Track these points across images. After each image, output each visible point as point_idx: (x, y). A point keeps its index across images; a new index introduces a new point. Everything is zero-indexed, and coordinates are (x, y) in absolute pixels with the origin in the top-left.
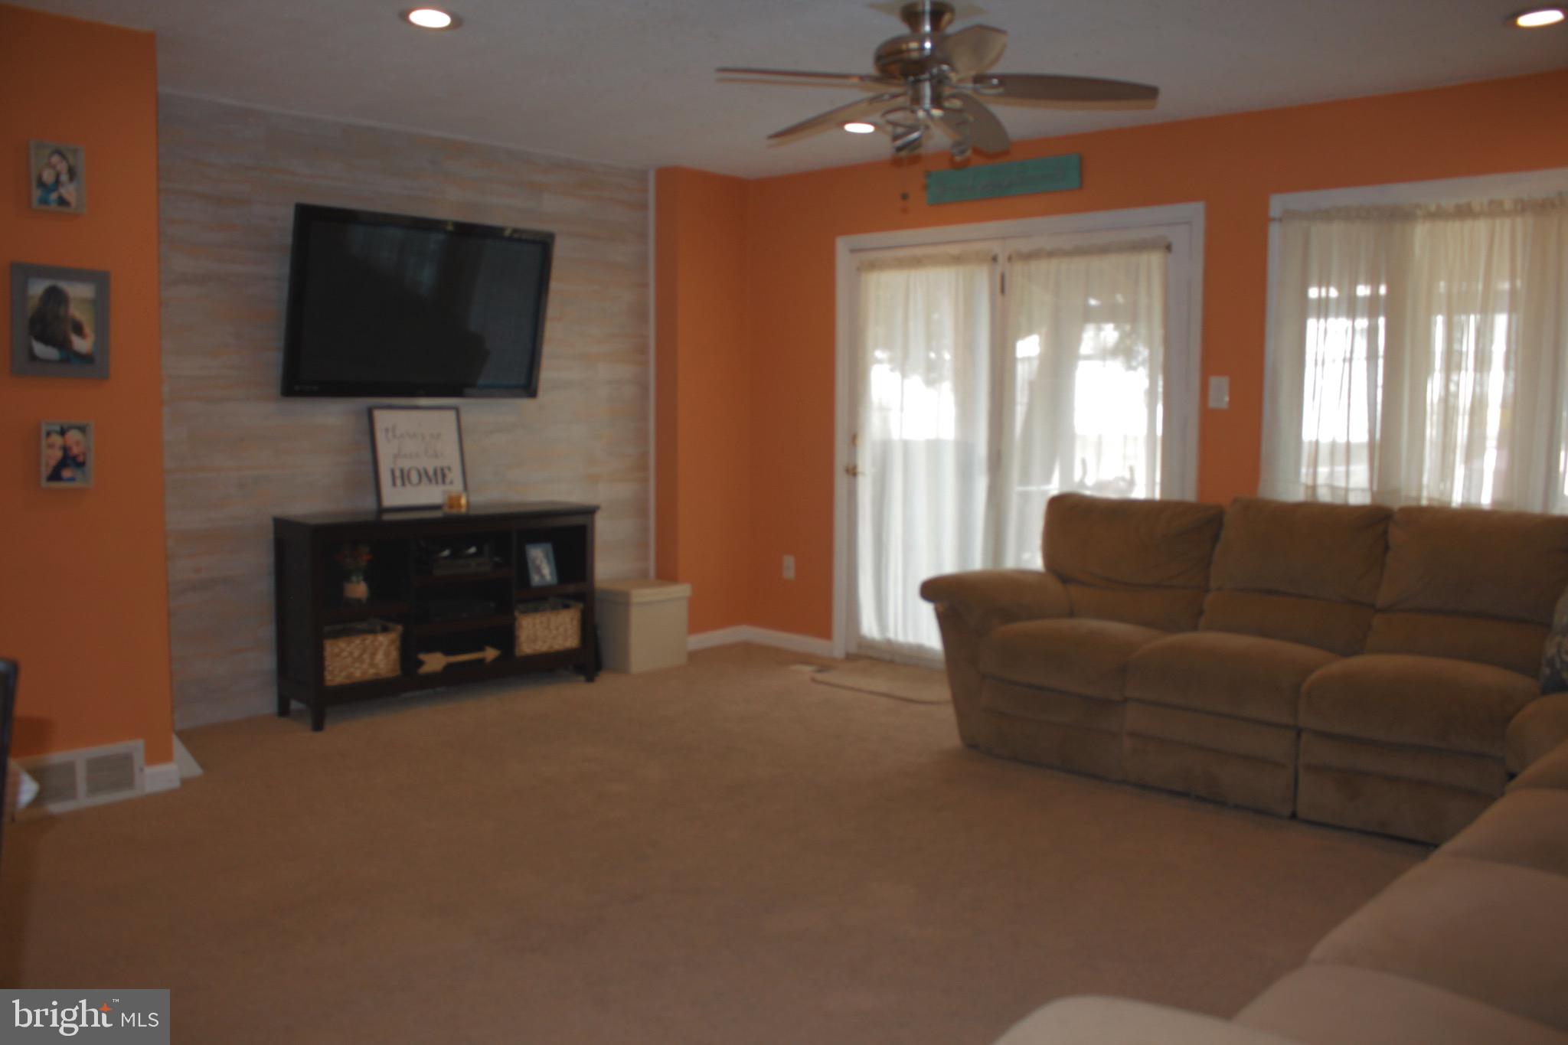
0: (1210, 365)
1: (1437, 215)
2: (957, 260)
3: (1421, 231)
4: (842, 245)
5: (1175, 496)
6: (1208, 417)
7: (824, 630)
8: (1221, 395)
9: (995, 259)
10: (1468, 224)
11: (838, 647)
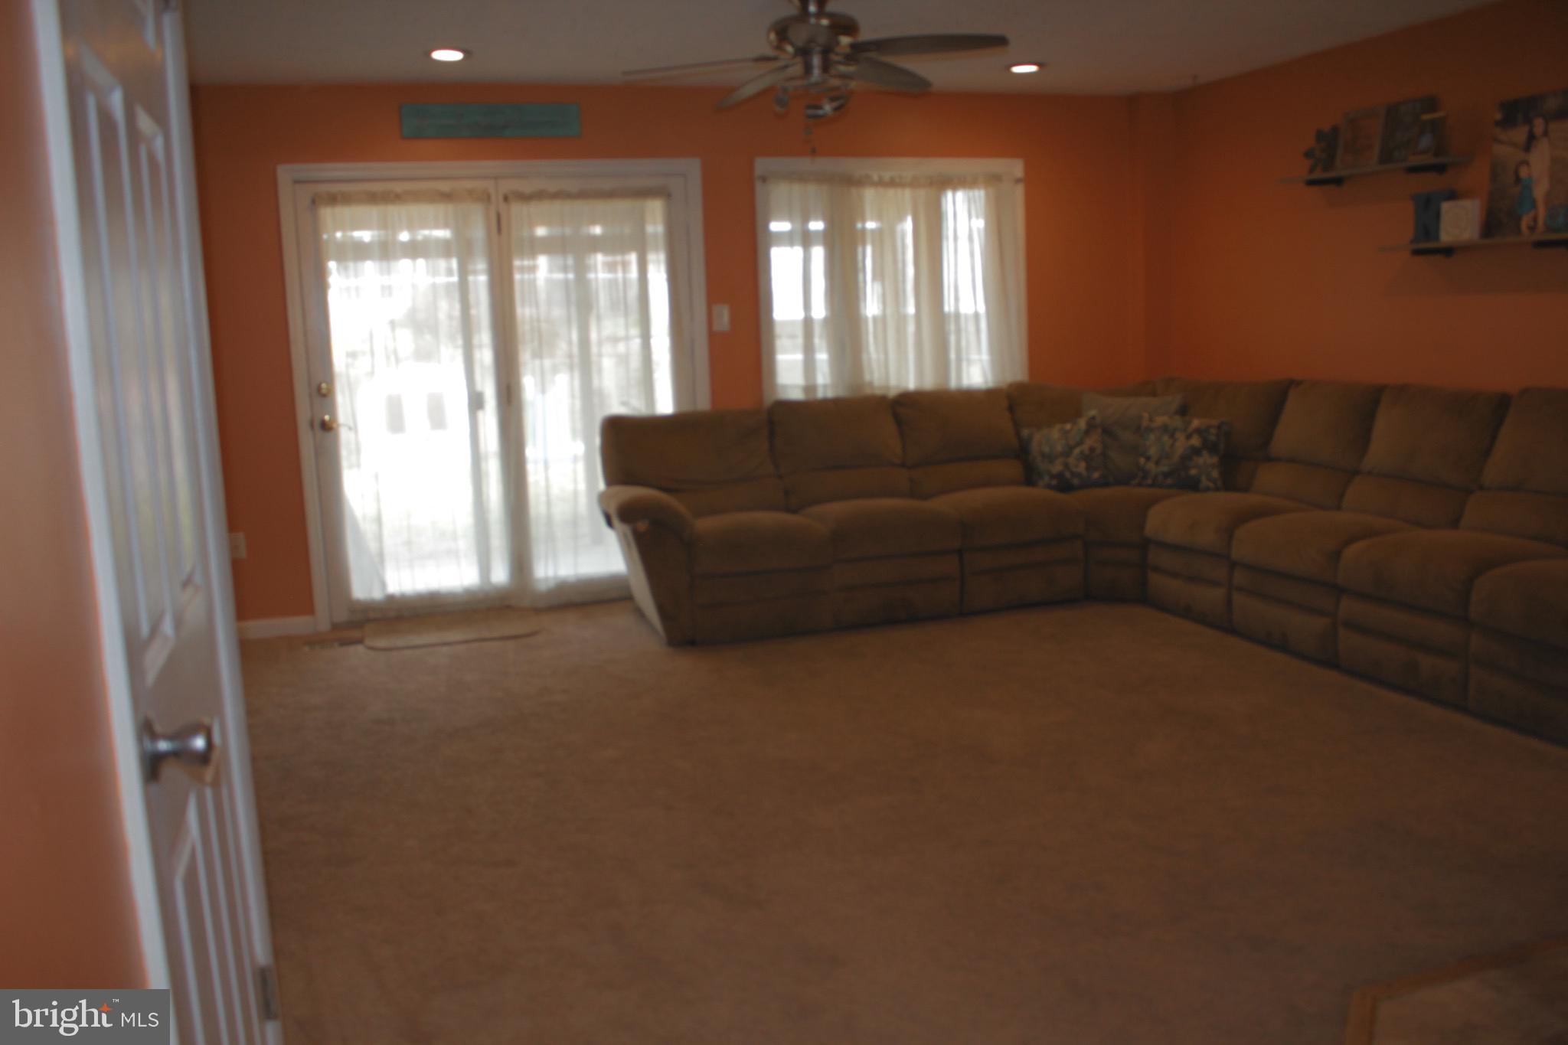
0: (714, 296)
1: (881, 183)
2: (447, 197)
3: (869, 194)
4: (285, 173)
5: (687, 408)
6: (714, 338)
7: (307, 607)
8: (724, 317)
9: (489, 198)
10: (899, 191)
11: (321, 621)
